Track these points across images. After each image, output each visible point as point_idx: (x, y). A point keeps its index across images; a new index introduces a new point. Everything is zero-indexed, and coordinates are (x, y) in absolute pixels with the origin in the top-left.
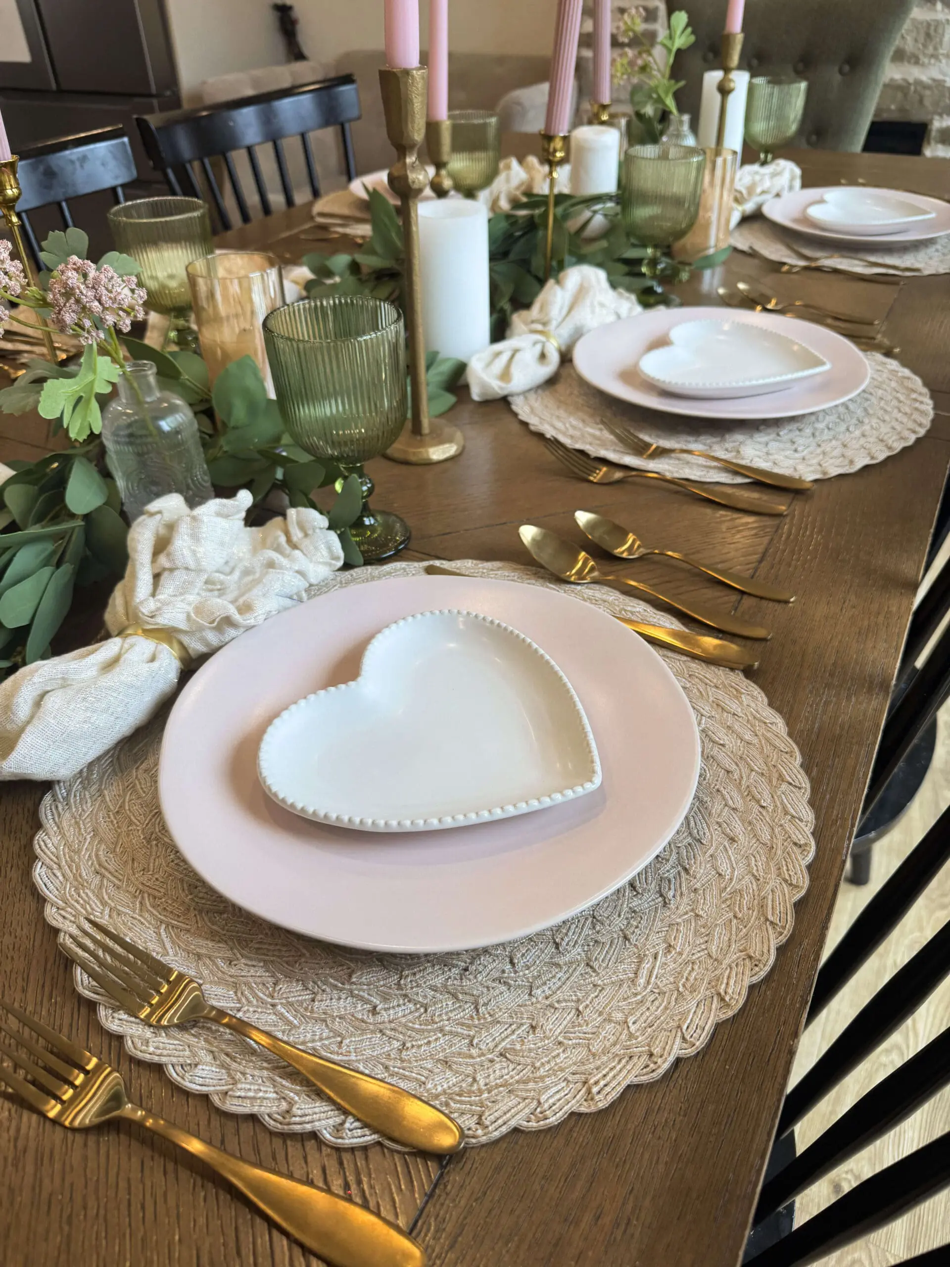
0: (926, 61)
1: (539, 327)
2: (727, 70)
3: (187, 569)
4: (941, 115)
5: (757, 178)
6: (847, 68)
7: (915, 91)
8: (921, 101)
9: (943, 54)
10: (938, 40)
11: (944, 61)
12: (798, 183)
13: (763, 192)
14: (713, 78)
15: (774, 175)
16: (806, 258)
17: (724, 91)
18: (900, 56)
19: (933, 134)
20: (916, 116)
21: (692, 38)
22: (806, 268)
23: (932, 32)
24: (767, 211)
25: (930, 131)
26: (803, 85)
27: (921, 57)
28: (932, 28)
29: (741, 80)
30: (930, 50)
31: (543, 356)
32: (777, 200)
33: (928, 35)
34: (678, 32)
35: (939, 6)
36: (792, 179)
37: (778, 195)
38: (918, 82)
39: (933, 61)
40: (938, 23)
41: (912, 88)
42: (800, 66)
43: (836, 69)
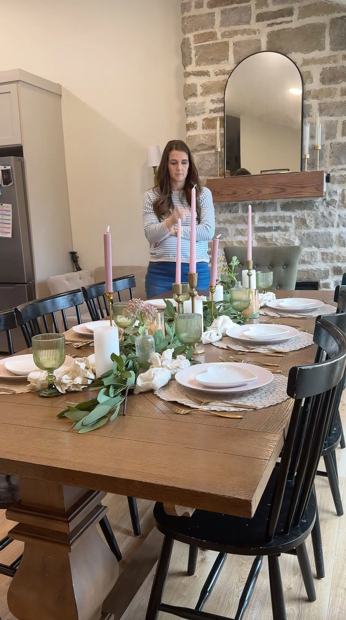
0: (313, 263)
1: (215, 328)
2: (249, 270)
3: (167, 360)
4: (322, 279)
5: (263, 296)
6: (285, 267)
7: (311, 272)
8: (314, 275)
9: (318, 261)
10: (315, 257)
11: (319, 263)
12: (275, 298)
13: (265, 300)
14: (245, 272)
15: (267, 296)
16: (281, 315)
17: (249, 275)
18: (303, 262)
19: (321, 285)
20: (314, 280)
21: (239, 262)
22: (280, 317)
23: (313, 255)
24: (267, 304)
25: (320, 284)
26: (272, 273)
27: (311, 262)
28: (313, 253)
29: (253, 272)
30: (314, 260)
31: (218, 335)
32: (269, 302)
33: (312, 255)
34: (235, 262)
35: (313, 247)
36: (273, 297)
37: (270, 301)
38: (312, 270)
39: (315, 263)
40: (314, 252)
41: (310, 271)
42: (271, 267)
43: (282, 267)
